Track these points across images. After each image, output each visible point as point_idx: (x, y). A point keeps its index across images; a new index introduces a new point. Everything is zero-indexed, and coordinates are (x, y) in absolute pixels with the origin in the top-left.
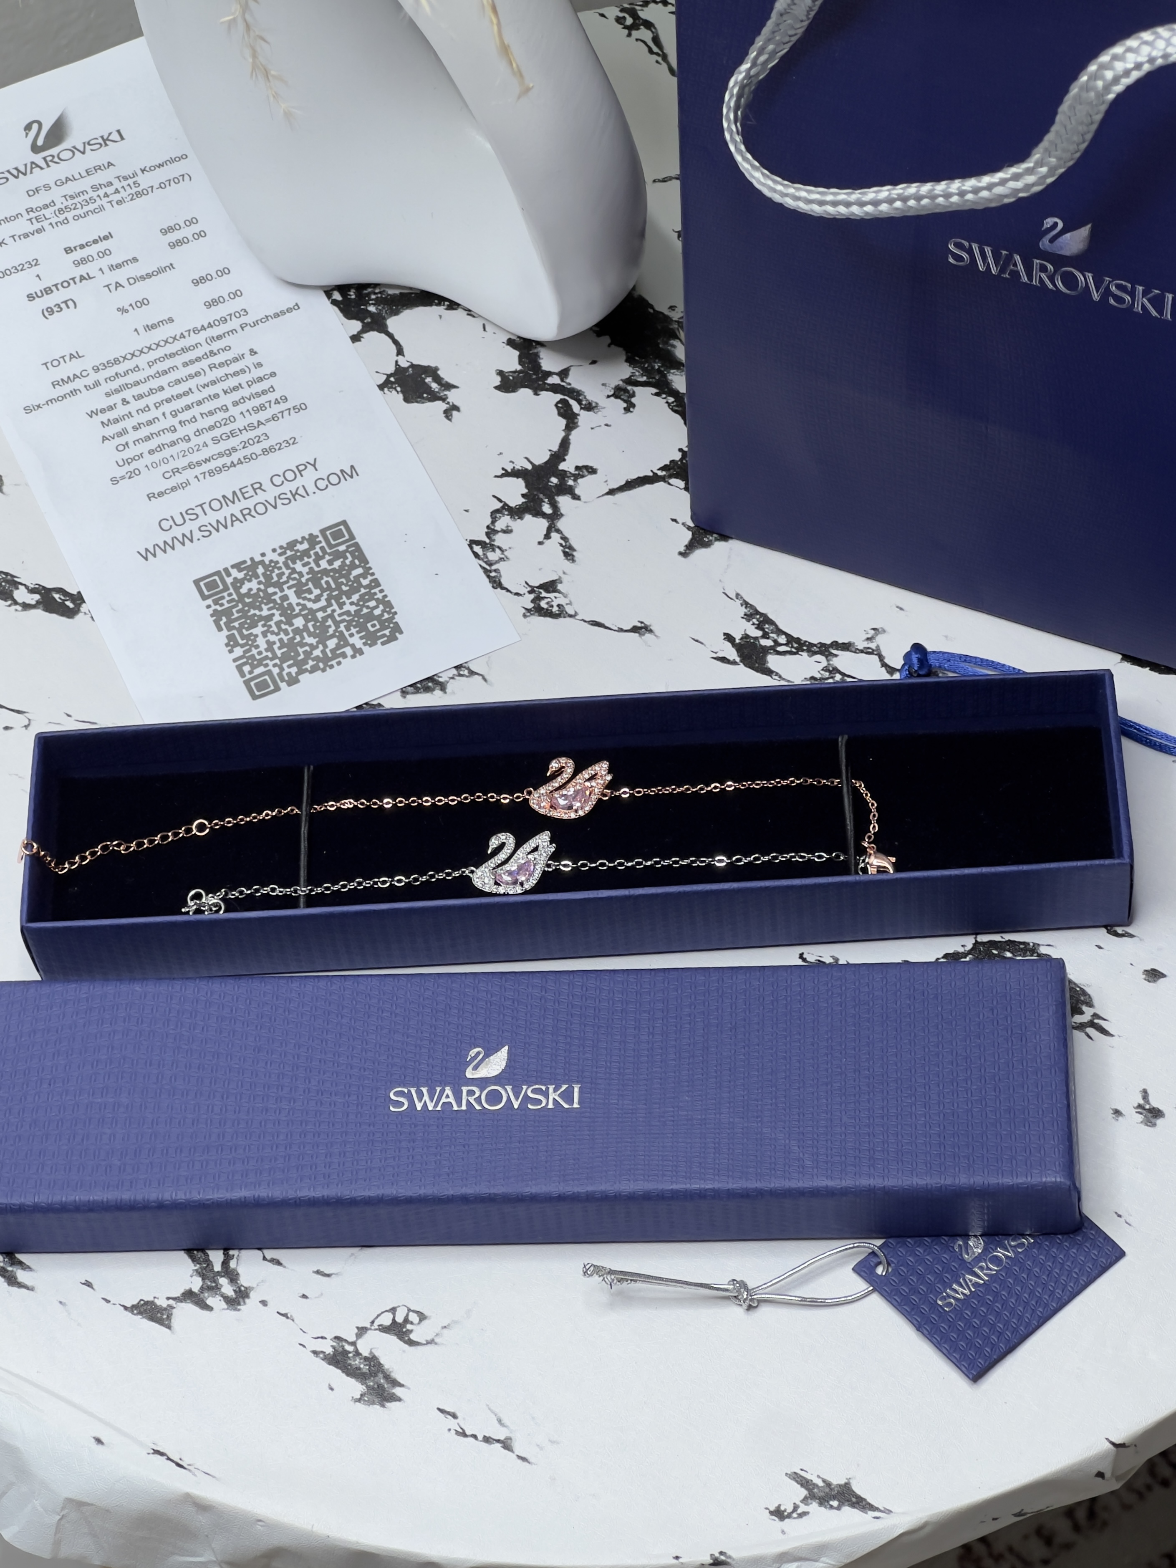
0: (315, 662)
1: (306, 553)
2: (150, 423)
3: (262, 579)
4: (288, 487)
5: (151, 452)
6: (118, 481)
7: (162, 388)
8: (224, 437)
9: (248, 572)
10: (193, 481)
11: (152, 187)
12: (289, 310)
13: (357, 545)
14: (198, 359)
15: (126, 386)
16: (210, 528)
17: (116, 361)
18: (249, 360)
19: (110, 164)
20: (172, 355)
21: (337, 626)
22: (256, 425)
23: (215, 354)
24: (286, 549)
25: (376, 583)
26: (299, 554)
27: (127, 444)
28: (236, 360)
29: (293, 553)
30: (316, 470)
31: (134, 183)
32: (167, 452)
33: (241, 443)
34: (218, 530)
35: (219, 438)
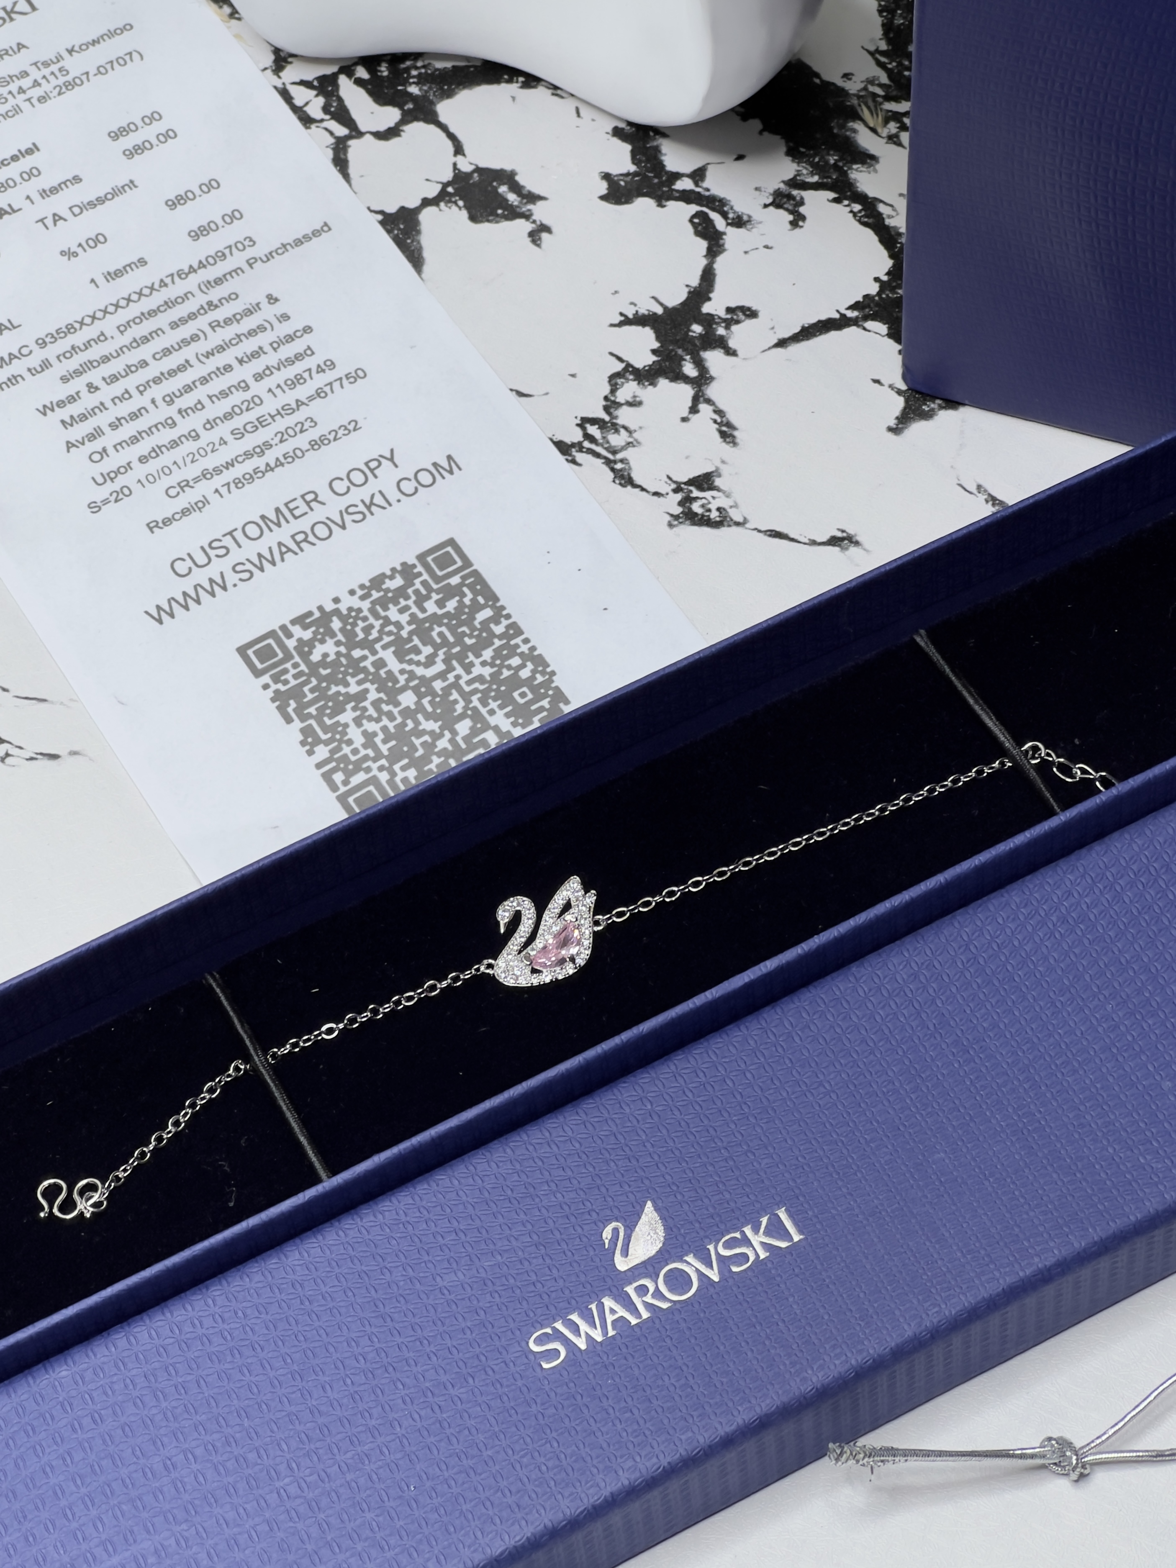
0: (442, 759)
1: (401, 592)
2: (134, 416)
3: (340, 637)
4: (357, 496)
5: (143, 460)
6: (100, 508)
7: (144, 364)
8: (249, 427)
9: (318, 629)
10: (213, 498)
11: (87, 73)
12: (316, 233)
13: (476, 573)
14: (192, 316)
15: (90, 365)
16: (249, 566)
17: (70, 329)
18: (268, 312)
19: (20, 46)
20: (152, 313)
21: (468, 701)
22: (294, 406)
23: (216, 306)
24: (370, 588)
25: (515, 630)
26: (390, 595)
27: (104, 450)
28: (249, 312)
29: (382, 593)
30: (396, 466)
31: (60, 70)
32: (167, 458)
33: (276, 435)
34: (262, 569)
35: (242, 430)
